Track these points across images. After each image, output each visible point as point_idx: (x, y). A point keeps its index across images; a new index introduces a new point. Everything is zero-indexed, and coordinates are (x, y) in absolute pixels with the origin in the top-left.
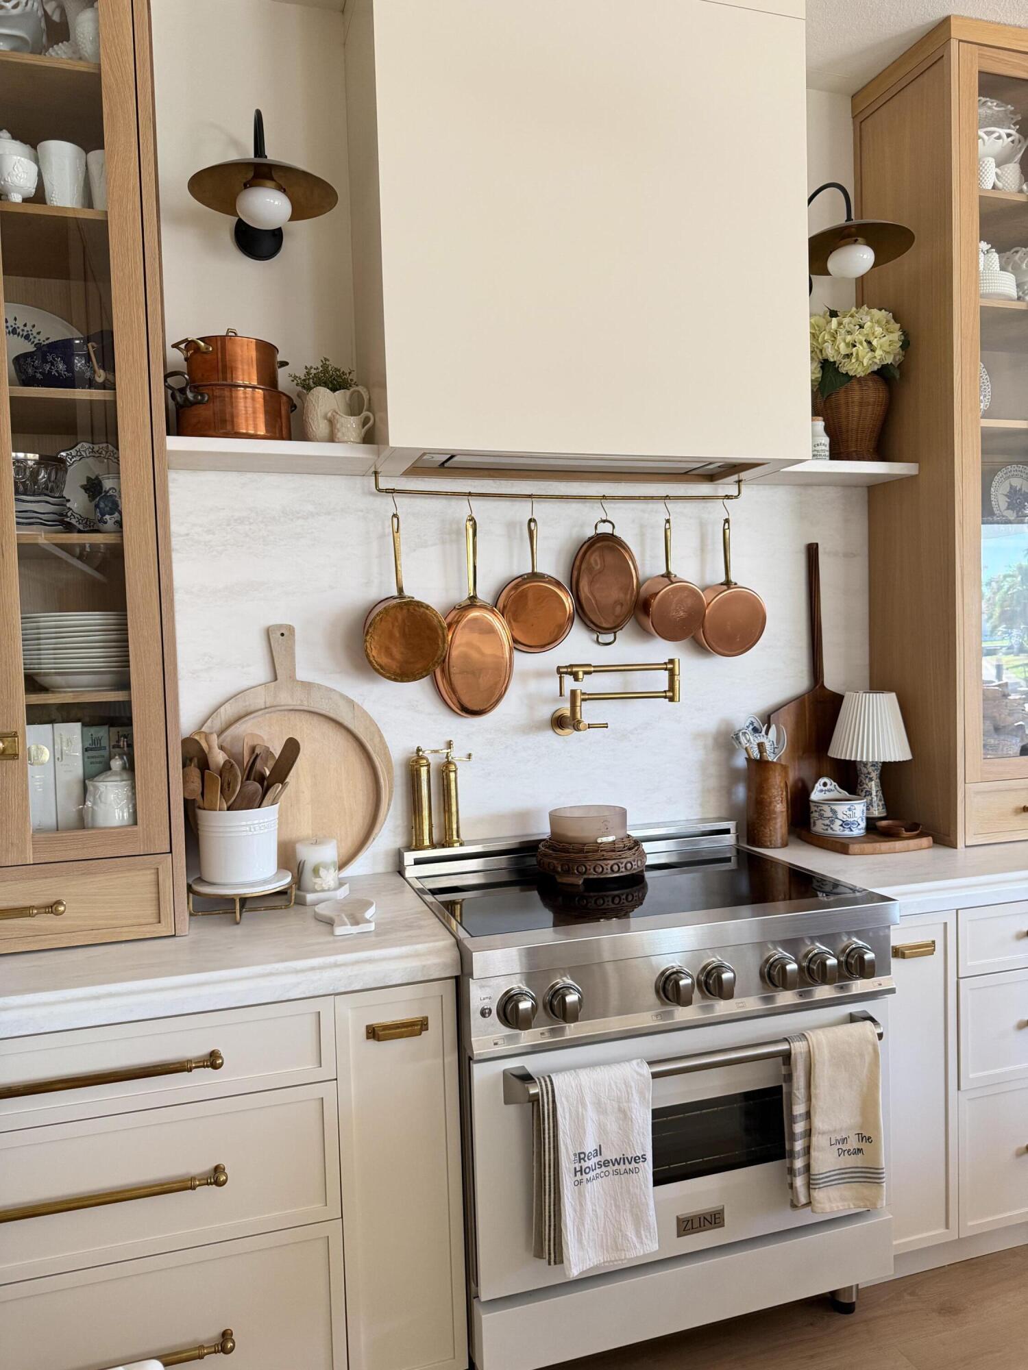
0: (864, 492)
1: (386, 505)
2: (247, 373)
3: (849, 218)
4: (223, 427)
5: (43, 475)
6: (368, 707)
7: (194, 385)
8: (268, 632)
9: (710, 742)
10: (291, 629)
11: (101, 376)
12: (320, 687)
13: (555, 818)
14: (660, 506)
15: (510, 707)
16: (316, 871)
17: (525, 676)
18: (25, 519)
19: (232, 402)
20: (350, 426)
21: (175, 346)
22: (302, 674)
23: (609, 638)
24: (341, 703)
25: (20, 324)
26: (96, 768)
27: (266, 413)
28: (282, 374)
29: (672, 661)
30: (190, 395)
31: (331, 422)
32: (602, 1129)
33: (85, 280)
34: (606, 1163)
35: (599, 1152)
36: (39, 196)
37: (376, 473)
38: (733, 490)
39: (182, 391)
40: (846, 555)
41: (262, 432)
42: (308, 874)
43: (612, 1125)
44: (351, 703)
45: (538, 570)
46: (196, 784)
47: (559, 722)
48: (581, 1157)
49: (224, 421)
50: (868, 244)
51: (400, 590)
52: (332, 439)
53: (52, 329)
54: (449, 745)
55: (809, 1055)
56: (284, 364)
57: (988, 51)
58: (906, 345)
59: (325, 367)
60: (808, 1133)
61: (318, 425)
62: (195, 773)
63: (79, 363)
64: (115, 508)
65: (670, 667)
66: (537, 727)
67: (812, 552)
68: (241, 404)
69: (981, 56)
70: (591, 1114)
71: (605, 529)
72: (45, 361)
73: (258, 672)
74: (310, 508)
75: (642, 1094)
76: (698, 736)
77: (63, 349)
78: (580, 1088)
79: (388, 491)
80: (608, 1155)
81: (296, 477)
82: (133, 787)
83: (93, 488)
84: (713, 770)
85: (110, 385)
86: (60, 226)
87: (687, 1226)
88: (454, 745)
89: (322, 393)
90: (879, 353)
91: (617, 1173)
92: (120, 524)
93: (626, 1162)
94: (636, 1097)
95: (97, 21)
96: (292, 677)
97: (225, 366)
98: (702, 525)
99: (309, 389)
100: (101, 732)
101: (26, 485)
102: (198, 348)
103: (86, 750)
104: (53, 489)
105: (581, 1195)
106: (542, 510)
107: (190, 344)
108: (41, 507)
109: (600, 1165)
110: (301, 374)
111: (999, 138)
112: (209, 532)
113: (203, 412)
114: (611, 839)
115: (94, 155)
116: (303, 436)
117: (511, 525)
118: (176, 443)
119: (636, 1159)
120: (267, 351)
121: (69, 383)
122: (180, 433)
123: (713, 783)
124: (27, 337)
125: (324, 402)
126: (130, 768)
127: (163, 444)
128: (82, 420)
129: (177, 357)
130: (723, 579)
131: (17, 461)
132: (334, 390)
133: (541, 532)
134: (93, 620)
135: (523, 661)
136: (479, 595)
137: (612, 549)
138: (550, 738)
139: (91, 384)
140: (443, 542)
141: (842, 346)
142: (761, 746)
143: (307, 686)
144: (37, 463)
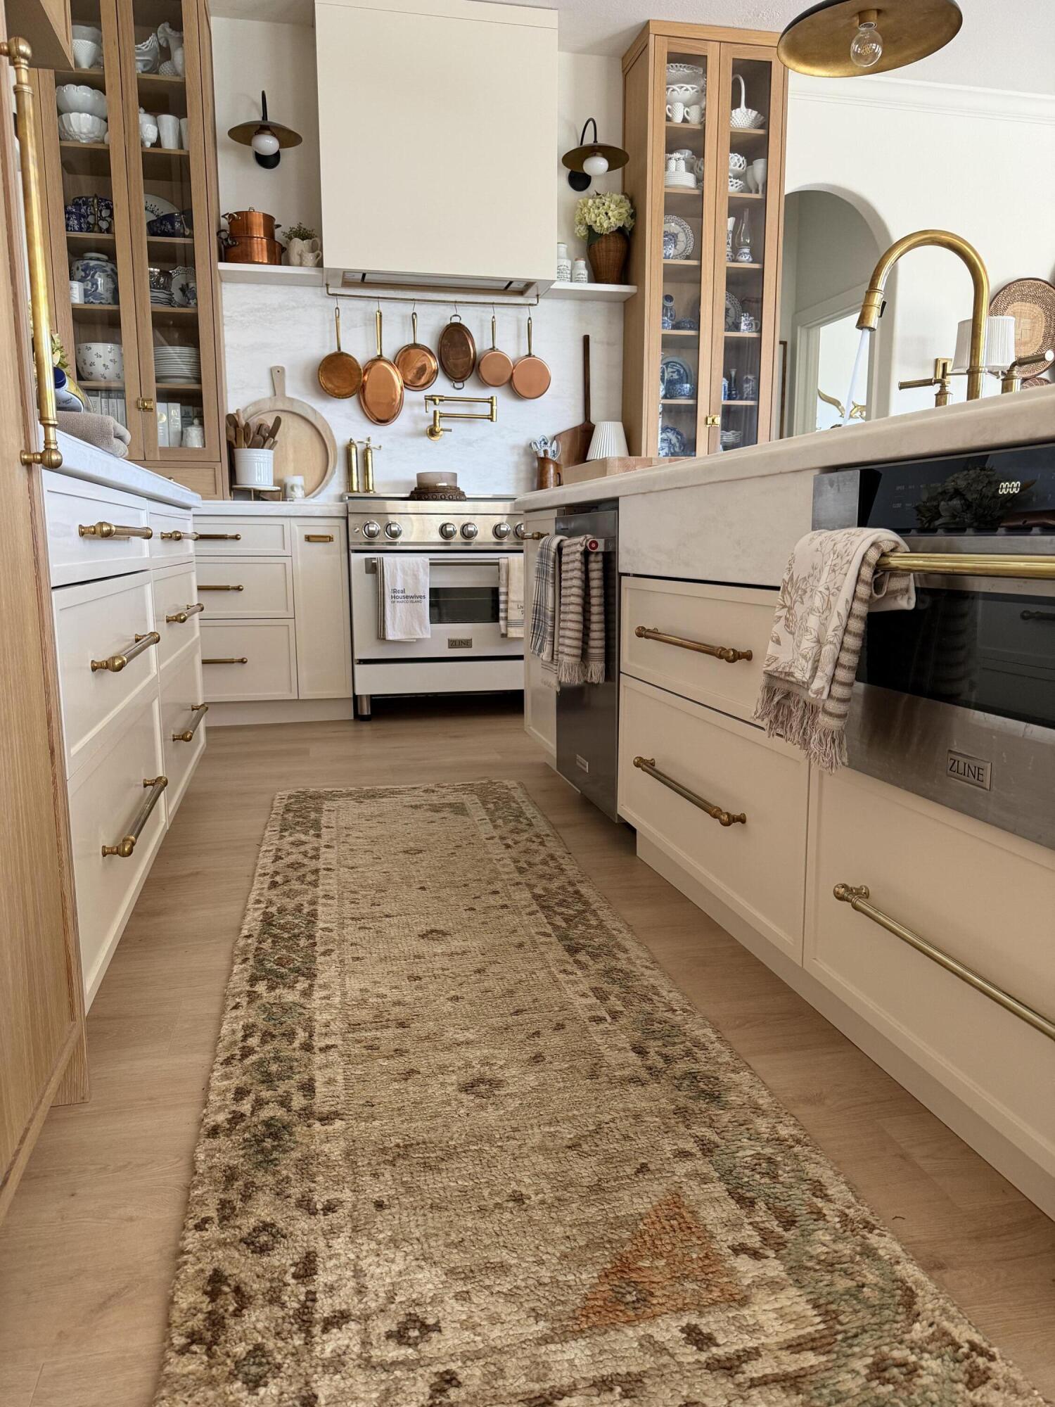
0: (621, 306)
1: (332, 303)
2: (259, 232)
3: (595, 141)
4: (246, 258)
5: (162, 279)
6: (325, 415)
7: (232, 236)
8: (271, 370)
9: (521, 451)
10: (283, 369)
11: (187, 232)
12: (298, 401)
13: (419, 476)
14: (490, 309)
15: (402, 422)
16: (292, 488)
17: (412, 404)
18: (155, 301)
19: (251, 245)
20: (310, 258)
21: (224, 216)
22: (289, 394)
23: (460, 385)
24: (309, 411)
25: (149, 205)
26: (187, 421)
27: (268, 251)
28: (278, 233)
29: (492, 398)
30: (230, 242)
31: (301, 256)
32: (405, 582)
33: (181, 181)
34: (407, 597)
35: (403, 591)
36: (158, 144)
37: (327, 285)
38: (535, 301)
39: (226, 240)
40: (608, 344)
41: (266, 261)
42: (289, 489)
43: (410, 581)
44: (314, 411)
45: (418, 342)
46: (232, 433)
47: (432, 433)
48: (394, 591)
49: (247, 255)
50: (604, 156)
51: (339, 349)
52: (301, 265)
53: (165, 208)
54: (369, 440)
55: (508, 566)
56: (278, 226)
57: (674, 40)
58: (633, 216)
59: (300, 227)
60: (506, 602)
61: (295, 258)
62: (232, 428)
63: (177, 225)
64: (195, 297)
65: (490, 401)
66: (418, 434)
67: (586, 340)
68: (255, 246)
69: (669, 43)
70: (400, 574)
71: (456, 320)
72: (161, 224)
73: (266, 392)
74: (294, 304)
75: (424, 570)
76: (514, 447)
77: (169, 218)
78: (395, 562)
79: (333, 295)
80: (408, 593)
81: (287, 287)
82: (204, 432)
83: (184, 290)
84: (523, 468)
85: (191, 236)
86: (168, 157)
87: (453, 644)
88: (372, 439)
89: (297, 240)
90: (613, 219)
91: (412, 602)
92: (196, 304)
93: (416, 598)
94: (421, 570)
95: (183, 54)
96: (283, 394)
97: (247, 228)
98: (518, 321)
99: (291, 239)
100: (190, 409)
101: (155, 285)
102: (234, 218)
103: (182, 417)
104: (166, 287)
105: (394, 608)
106: (419, 309)
107: (231, 216)
108: (162, 295)
109: (404, 597)
110: (287, 231)
111: (687, 90)
112: (243, 316)
113: (235, 250)
114: (445, 484)
115: (183, 121)
116: (288, 263)
117: (404, 317)
118: (223, 266)
119: (420, 597)
120: (269, 220)
121: (172, 235)
122: (226, 261)
123: (522, 475)
124: (152, 212)
125: (298, 246)
126: (202, 424)
127: (216, 266)
128: (179, 253)
129: (224, 222)
130: (527, 353)
131: (150, 272)
132: (303, 240)
133: (419, 322)
134: (186, 351)
135: (410, 396)
136: (384, 355)
137: (459, 331)
138: (426, 440)
139: (184, 236)
140: (365, 325)
141: (593, 216)
142: (545, 452)
143: (291, 400)
144: (159, 273)
